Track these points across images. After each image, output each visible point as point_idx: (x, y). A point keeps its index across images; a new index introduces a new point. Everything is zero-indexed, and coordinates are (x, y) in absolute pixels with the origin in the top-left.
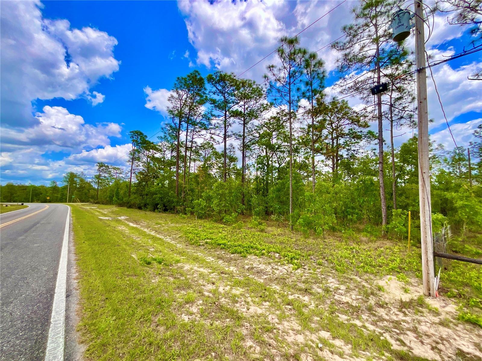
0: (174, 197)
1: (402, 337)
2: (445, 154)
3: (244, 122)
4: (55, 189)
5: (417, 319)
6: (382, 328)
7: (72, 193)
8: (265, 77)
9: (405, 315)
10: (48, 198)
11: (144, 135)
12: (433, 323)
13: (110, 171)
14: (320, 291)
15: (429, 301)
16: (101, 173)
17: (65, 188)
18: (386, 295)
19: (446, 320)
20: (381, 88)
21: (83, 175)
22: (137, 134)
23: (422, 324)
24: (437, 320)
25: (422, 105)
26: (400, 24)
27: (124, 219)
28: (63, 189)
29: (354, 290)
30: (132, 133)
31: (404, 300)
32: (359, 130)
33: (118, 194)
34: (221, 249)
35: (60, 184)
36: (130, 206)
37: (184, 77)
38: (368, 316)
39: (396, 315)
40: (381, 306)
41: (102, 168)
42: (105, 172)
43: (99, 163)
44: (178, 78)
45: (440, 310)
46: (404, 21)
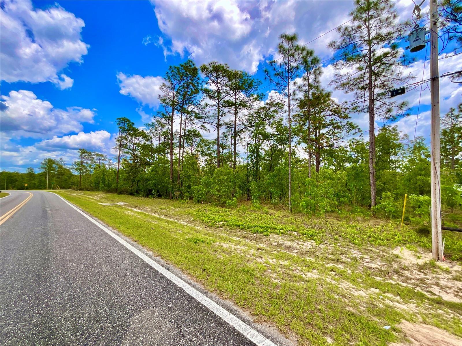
0: (169, 184)
1: (429, 289)
2: (409, 143)
3: (235, 112)
4: (31, 175)
5: (436, 277)
6: (413, 284)
7: (50, 180)
8: (266, 71)
9: (425, 274)
10: (26, 185)
11: (131, 122)
12: (448, 279)
13: (93, 158)
14: (349, 260)
15: (438, 263)
16: (83, 160)
17: (43, 175)
18: (404, 261)
19: (457, 276)
20: (400, 91)
21: (62, 161)
22: (124, 121)
23: (440, 280)
24: (450, 276)
25: (436, 107)
26: (418, 38)
27: (123, 205)
28: (41, 175)
29: (377, 258)
30: (119, 120)
31: (420, 264)
32: (339, 121)
33: (104, 180)
34: (241, 229)
35: (38, 171)
36: (120, 192)
37: (177, 66)
38: (398, 277)
39: (418, 274)
40: (404, 269)
41: (84, 155)
42: (88, 159)
43: (80, 150)
44: (171, 67)
45: (450, 269)
46: (421, 36)
